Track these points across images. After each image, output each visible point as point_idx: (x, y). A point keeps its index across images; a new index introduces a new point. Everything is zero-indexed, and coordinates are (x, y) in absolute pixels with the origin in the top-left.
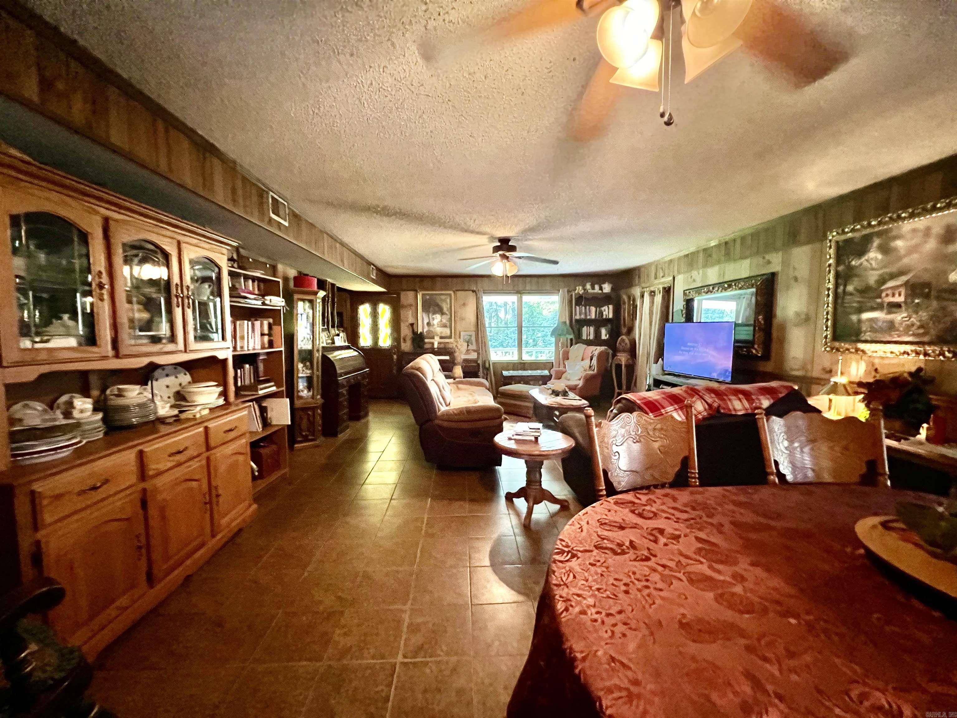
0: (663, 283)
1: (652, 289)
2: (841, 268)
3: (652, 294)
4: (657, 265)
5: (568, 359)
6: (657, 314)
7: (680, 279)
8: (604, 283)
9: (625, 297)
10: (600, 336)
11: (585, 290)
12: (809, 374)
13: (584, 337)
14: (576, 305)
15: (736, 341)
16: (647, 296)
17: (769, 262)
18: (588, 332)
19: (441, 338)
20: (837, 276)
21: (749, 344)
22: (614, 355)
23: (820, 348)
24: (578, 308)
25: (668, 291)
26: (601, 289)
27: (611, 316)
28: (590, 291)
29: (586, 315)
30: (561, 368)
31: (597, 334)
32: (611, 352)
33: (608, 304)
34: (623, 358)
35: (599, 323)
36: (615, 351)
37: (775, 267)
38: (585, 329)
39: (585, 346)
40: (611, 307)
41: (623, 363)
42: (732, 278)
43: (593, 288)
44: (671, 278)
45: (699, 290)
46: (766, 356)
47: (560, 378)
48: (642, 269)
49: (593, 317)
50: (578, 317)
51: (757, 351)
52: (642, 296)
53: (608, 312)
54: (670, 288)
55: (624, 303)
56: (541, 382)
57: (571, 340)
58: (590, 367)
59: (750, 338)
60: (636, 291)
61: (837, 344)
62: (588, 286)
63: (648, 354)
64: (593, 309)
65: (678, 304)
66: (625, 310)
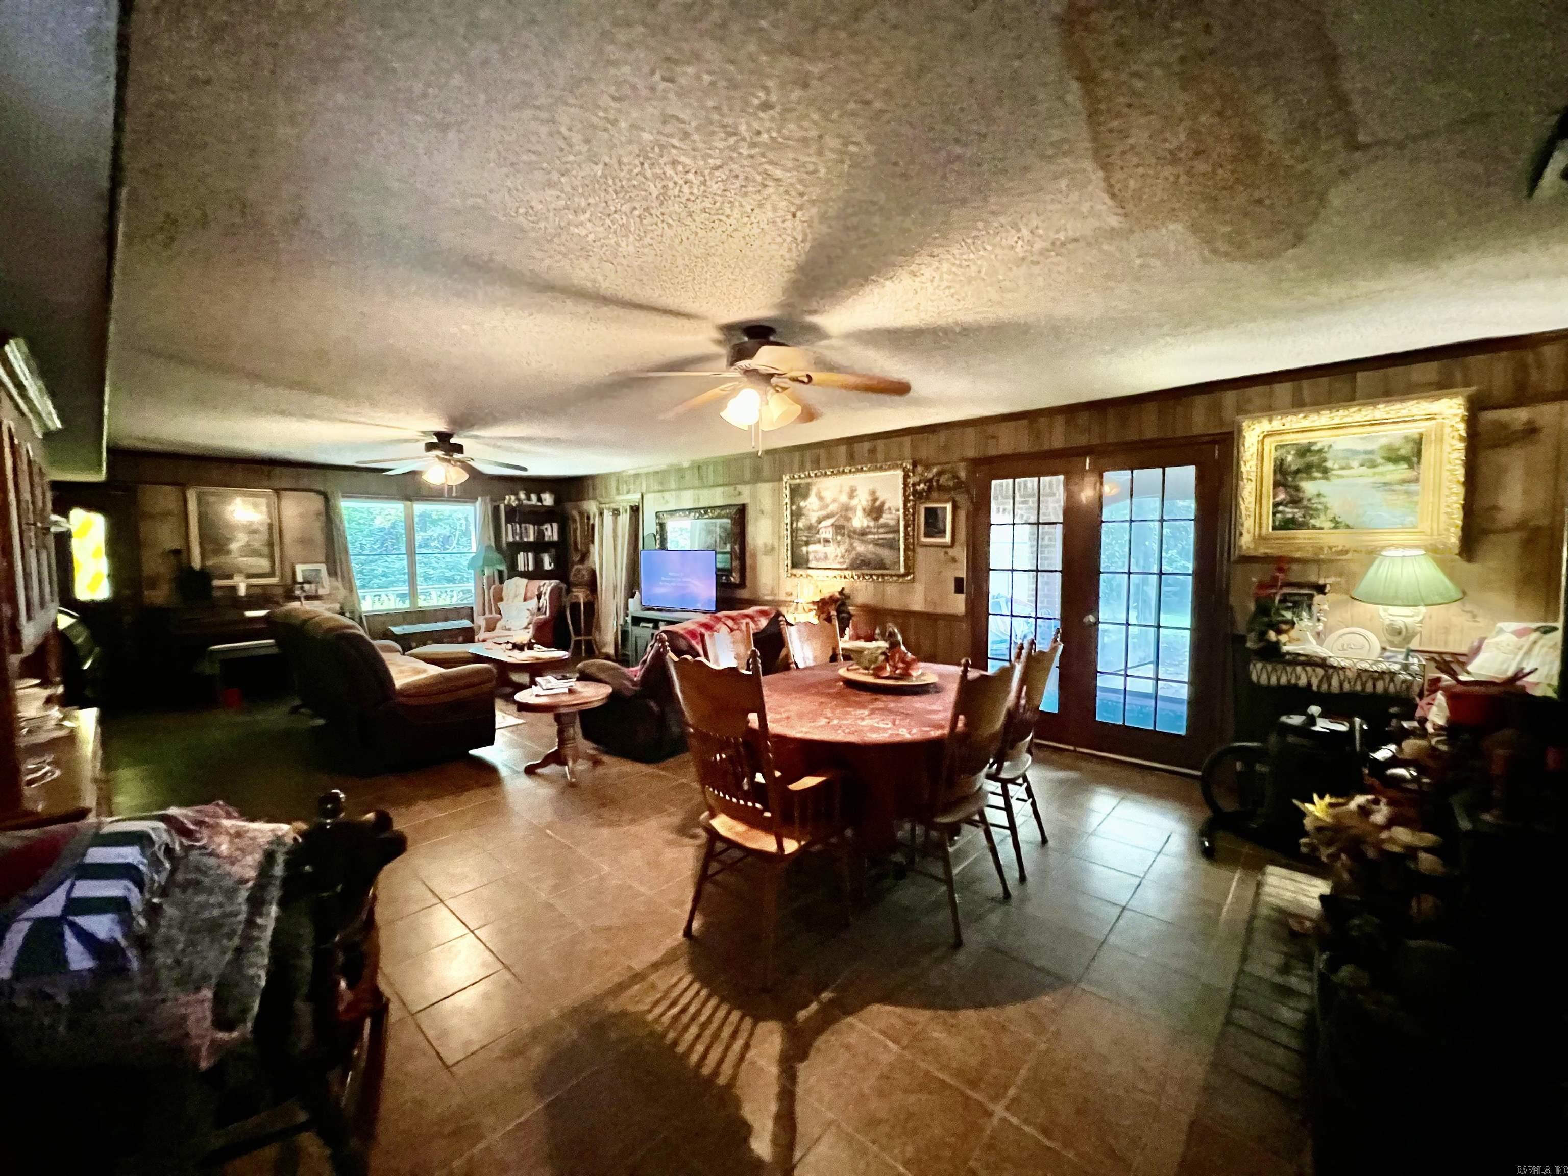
0: (628, 501)
1: (613, 506)
2: (794, 508)
3: (616, 513)
4: (618, 477)
5: (501, 599)
6: (623, 537)
7: (648, 498)
8: (544, 492)
9: (575, 513)
10: (542, 566)
11: (518, 499)
12: (777, 598)
13: (521, 567)
14: (507, 522)
15: (718, 570)
16: (608, 516)
17: (740, 494)
18: (524, 561)
19: (249, 576)
20: (792, 514)
21: (727, 572)
22: (568, 591)
23: (783, 573)
24: (509, 526)
25: (635, 511)
26: (540, 500)
27: (556, 538)
28: (525, 502)
29: (521, 538)
30: (494, 615)
31: (538, 562)
32: (564, 586)
33: (550, 522)
34: (581, 595)
35: (539, 546)
36: (570, 586)
37: (745, 499)
38: (521, 557)
39: (525, 581)
40: (555, 525)
41: (582, 601)
42: (707, 505)
43: (529, 499)
44: (639, 496)
45: (672, 512)
46: (742, 585)
47: (493, 630)
48: (597, 481)
49: (532, 539)
50: (511, 539)
51: (735, 579)
52: (601, 514)
53: (551, 532)
54: (638, 508)
55: (575, 521)
56: (461, 639)
57: (500, 573)
58: (539, 609)
59: (728, 566)
60: (591, 507)
61: (795, 571)
62: (522, 495)
63: (615, 588)
64: (531, 529)
65: (649, 526)
66: (575, 530)
